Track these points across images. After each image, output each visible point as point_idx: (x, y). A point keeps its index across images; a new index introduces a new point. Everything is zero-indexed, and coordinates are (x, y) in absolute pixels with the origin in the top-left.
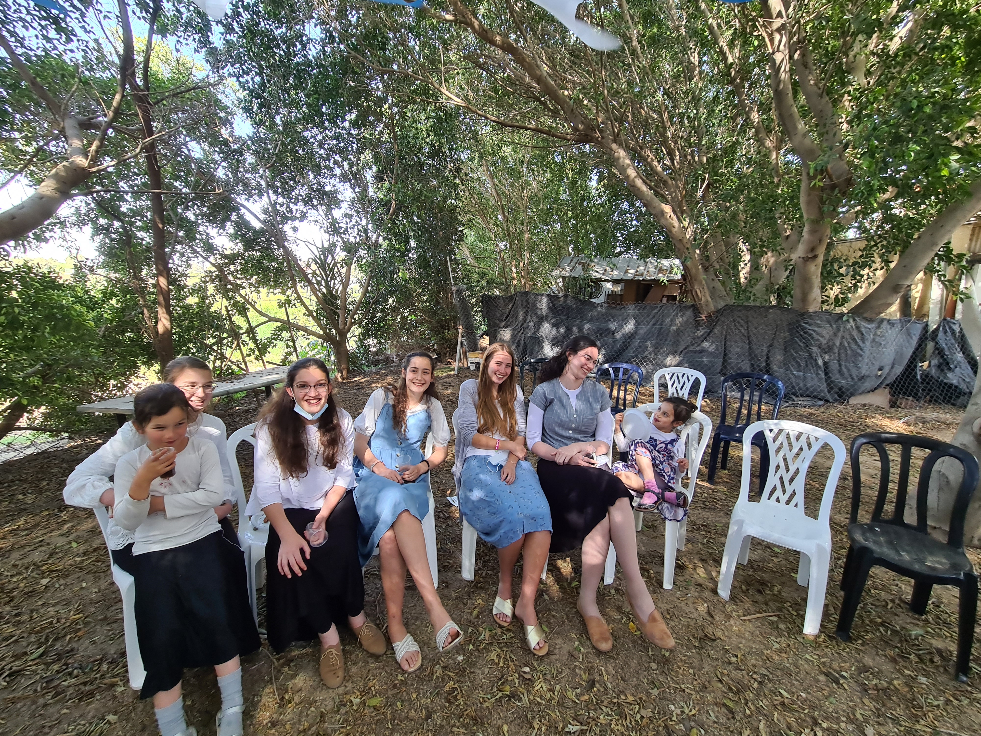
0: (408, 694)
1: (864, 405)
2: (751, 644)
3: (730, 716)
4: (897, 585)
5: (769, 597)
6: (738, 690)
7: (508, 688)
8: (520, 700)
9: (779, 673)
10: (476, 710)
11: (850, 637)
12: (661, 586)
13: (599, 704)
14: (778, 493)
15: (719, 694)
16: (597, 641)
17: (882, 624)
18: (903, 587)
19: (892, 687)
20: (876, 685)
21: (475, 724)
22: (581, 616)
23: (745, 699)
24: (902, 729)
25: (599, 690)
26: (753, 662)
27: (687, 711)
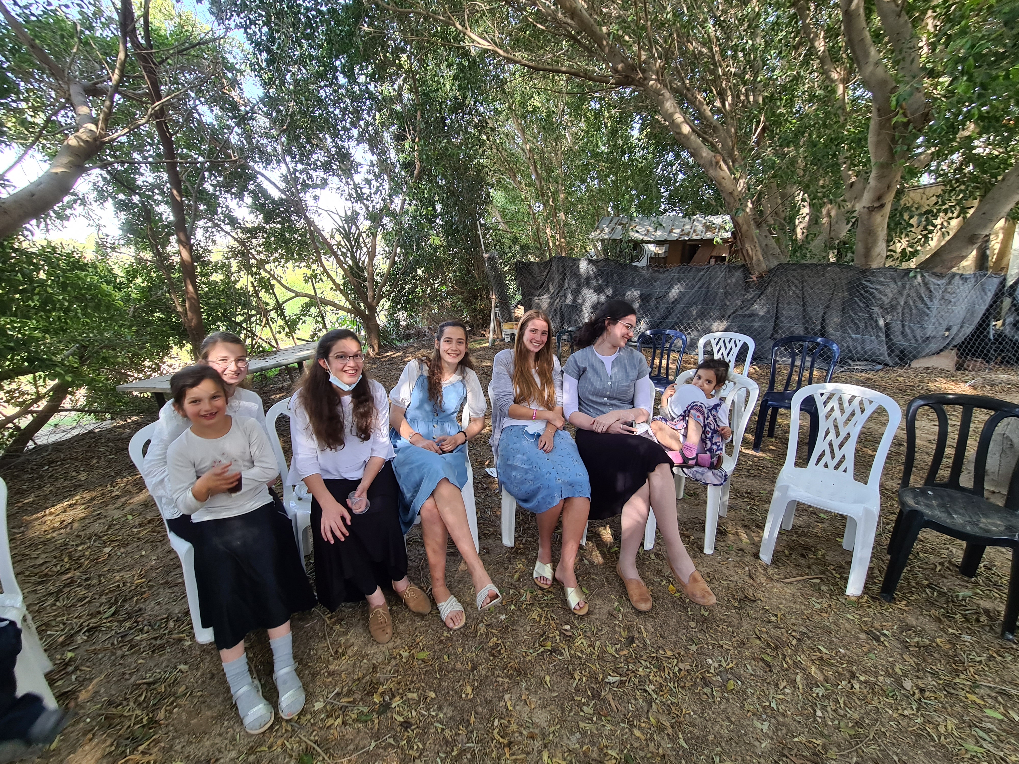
0: (453, 648)
1: (928, 368)
2: (791, 604)
3: (768, 669)
4: (948, 549)
5: (812, 561)
6: (777, 646)
7: (549, 643)
8: (561, 654)
9: (819, 631)
10: (519, 663)
11: (895, 599)
12: (702, 551)
13: (638, 659)
14: (827, 458)
15: (757, 650)
16: (636, 601)
17: (929, 586)
18: (954, 550)
19: (934, 645)
20: (918, 642)
21: (518, 675)
22: (621, 579)
23: (783, 654)
24: (941, 682)
25: (638, 646)
26: (793, 621)
27: (724, 665)
